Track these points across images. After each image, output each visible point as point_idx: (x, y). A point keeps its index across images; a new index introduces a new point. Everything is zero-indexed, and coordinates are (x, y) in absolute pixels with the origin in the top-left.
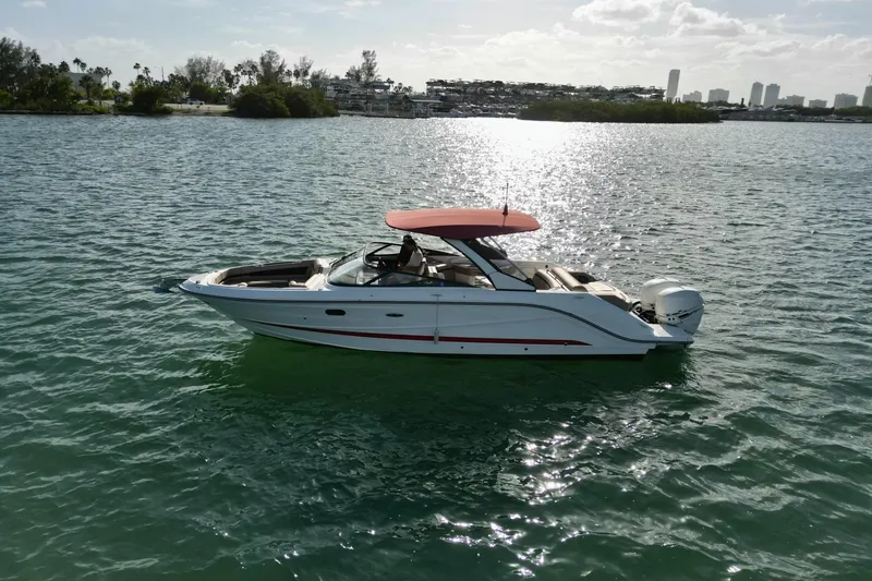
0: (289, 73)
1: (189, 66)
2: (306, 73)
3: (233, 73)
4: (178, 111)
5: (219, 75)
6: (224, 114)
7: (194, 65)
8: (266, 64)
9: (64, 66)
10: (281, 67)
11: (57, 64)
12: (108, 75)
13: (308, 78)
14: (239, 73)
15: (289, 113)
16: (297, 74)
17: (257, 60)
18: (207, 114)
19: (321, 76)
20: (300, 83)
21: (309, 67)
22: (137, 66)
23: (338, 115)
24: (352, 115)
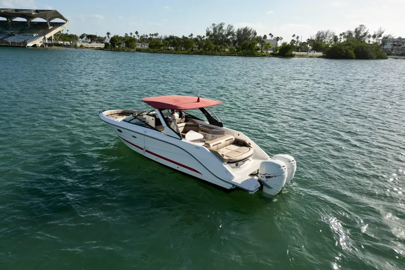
0: (369, 36)
1: (317, 34)
2: (380, 36)
3: (339, 37)
4: (297, 55)
5: (331, 38)
6: (319, 57)
7: (320, 34)
8: (357, 32)
9: (265, 36)
10: (366, 33)
11: (263, 36)
12: (281, 40)
13: (381, 38)
14: (342, 37)
15: (354, 57)
16: (374, 37)
17: (353, 30)
18: (311, 57)
19: (389, 37)
20: (375, 41)
21: (383, 33)
22: (294, 36)
23: (387, 58)
24: (397, 58)
